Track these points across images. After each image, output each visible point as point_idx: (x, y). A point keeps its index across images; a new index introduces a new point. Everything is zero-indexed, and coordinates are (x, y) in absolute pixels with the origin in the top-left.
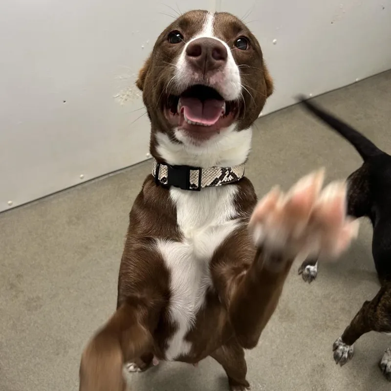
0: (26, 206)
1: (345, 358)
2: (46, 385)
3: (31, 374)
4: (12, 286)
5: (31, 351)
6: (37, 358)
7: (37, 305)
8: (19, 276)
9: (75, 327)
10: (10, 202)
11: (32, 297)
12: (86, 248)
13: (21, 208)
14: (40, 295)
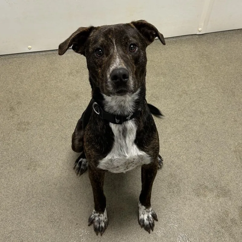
0: (41, 53)
1: (102, 227)
2: (12, 190)
3: (3, 178)
4: (12, 109)
5: (9, 161)
6: (12, 167)
7: (25, 128)
8: (19, 103)
9: (48, 152)
10: (30, 47)
11: (23, 121)
12: (77, 96)
13: (38, 54)
14: (30, 121)
